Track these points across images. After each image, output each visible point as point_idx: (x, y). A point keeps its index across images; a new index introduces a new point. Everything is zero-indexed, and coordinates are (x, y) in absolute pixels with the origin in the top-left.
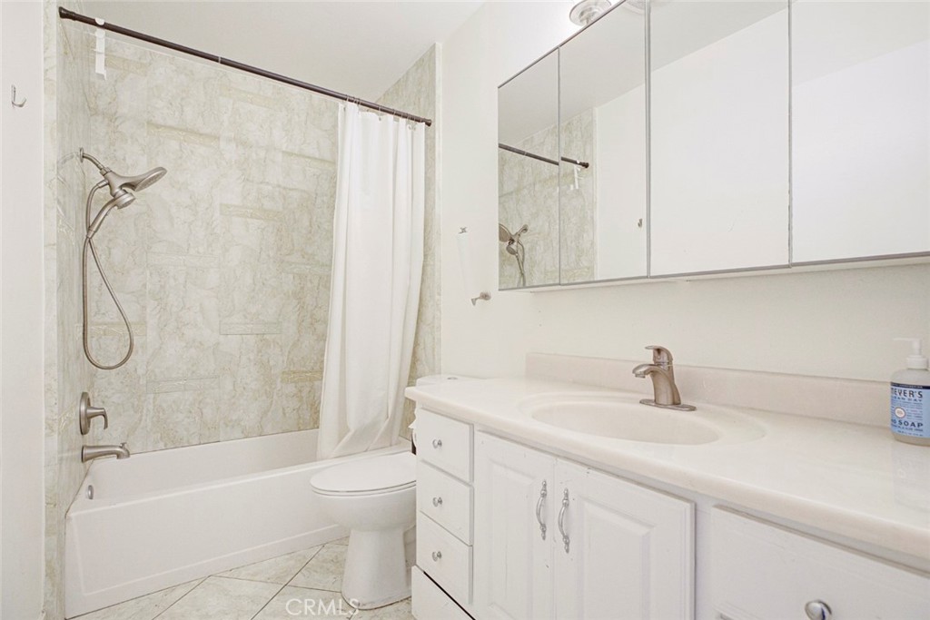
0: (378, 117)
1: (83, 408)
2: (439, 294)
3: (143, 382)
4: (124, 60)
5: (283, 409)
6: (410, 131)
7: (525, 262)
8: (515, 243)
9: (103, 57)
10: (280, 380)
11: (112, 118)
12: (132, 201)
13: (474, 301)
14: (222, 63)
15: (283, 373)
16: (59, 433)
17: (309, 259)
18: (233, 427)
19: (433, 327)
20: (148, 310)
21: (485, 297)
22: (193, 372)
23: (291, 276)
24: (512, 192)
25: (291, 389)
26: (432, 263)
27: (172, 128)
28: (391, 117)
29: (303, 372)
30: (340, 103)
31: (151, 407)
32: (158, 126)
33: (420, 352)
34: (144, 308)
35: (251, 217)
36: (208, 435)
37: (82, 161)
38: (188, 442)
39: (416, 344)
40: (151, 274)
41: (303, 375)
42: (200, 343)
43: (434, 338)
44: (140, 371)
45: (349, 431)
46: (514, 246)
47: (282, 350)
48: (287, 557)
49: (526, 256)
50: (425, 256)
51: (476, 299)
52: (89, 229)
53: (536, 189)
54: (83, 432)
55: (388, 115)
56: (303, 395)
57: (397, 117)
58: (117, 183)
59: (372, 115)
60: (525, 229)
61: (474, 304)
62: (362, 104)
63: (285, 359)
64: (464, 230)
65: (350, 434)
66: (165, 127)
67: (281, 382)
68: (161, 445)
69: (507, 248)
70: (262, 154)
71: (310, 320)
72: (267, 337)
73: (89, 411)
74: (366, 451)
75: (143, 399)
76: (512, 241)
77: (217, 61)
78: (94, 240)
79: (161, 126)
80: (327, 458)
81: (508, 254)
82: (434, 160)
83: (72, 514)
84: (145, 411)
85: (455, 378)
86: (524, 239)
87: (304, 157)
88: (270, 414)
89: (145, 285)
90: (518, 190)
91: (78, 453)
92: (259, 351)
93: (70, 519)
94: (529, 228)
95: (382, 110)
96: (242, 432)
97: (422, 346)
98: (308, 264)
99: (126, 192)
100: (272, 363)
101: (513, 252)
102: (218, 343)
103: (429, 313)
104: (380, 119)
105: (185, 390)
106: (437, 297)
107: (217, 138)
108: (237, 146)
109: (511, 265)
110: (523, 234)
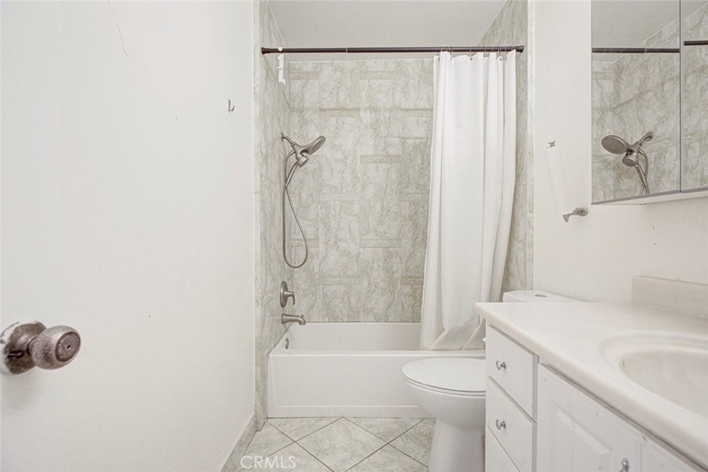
0: (469, 58)
1: (282, 291)
2: (531, 212)
3: (317, 277)
4: (307, 72)
5: (402, 305)
6: (501, 63)
7: (649, 174)
8: (635, 154)
9: (282, 70)
10: (399, 282)
11: (301, 111)
12: (306, 161)
13: (566, 218)
14: (349, 52)
15: (402, 277)
16: (262, 306)
17: (421, 189)
18: (368, 313)
19: (525, 244)
20: (320, 230)
21: (581, 212)
22: (344, 273)
23: (408, 203)
24: (632, 100)
25: (407, 289)
26: (524, 183)
27: (332, 109)
28: (480, 54)
29: (417, 277)
30: (435, 56)
31: (321, 293)
32: (324, 110)
33: (513, 267)
34: (317, 229)
35: (380, 162)
36: (353, 317)
37: (282, 141)
38: (342, 319)
39: (509, 259)
40: (321, 207)
41: (417, 280)
42: (349, 252)
43: (525, 255)
44: (316, 270)
45: (444, 330)
46: (633, 158)
47: (401, 260)
48: (394, 420)
49: (651, 166)
50: (517, 176)
51: (569, 215)
52: (286, 182)
53: (665, 89)
54: (283, 306)
55: (479, 53)
56: (417, 295)
57: (487, 53)
58: (299, 151)
59: (464, 57)
60: (649, 137)
61: (567, 220)
62: (454, 51)
63: (404, 266)
64: (552, 144)
65: (444, 333)
66: (329, 109)
67: (401, 284)
68: (327, 319)
69: (623, 160)
70: (387, 114)
71: (422, 237)
72: (390, 249)
73: (285, 293)
74: (461, 349)
75: (317, 288)
76: (630, 151)
77: (345, 51)
78: (288, 188)
79: (326, 110)
80: (427, 349)
81: (626, 167)
82: (526, 83)
83: (271, 355)
84: (318, 296)
85: (544, 296)
86: (647, 147)
87: (418, 109)
88: (392, 307)
89: (318, 215)
90: (640, 95)
91: (280, 318)
92: (386, 260)
93: (270, 358)
94: (656, 134)
95: (472, 51)
96: (375, 318)
97: (514, 262)
98: (420, 194)
99: (303, 156)
100: (394, 269)
101: (631, 164)
102: (359, 254)
103: (521, 230)
104: (471, 59)
105: (340, 284)
106: (529, 215)
107: (358, 110)
108: (371, 113)
109: (631, 178)
110: (646, 143)
